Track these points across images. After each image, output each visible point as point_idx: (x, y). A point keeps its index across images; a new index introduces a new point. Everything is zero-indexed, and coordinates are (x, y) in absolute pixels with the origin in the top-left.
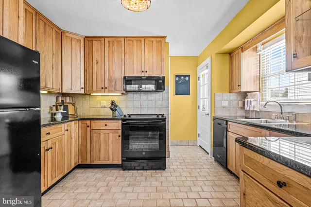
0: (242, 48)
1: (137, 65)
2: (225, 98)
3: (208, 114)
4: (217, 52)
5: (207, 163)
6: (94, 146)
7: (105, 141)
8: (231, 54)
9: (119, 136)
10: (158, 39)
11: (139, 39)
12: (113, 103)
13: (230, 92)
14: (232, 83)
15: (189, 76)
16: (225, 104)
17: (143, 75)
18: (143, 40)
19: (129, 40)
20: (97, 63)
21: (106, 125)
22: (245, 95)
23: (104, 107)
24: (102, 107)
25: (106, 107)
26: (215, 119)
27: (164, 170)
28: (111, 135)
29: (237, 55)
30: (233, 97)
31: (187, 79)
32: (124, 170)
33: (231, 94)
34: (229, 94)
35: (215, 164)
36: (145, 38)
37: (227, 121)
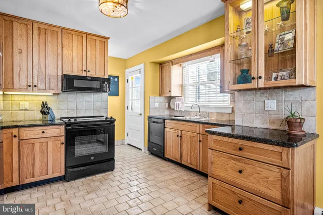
0: (172, 62)
1: (78, 62)
2: (157, 100)
3: (141, 115)
4: (151, 61)
5: (145, 157)
6: (25, 161)
7: (42, 152)
8: (161, 65)
9: (62, 144)
10: (101, 39)
11: (80, 34)
12: (44, 105)
13: (160, 96)
14: (162, 88)
15: (118, 77)
16: (157, 105)
17: (84, 74)
18: (84, 36)
19: (67, 33)
20: (20, 53)
21: (43, 132)
22: (170, 98)
23: (25, 110)
24: (20, 110)
25: (28, 110)
26: (150, 118)
27: (112, 171)
28: (50, 144)
29: (167, 67)
30: (162, 99)
31: (116, 80)
32: (68, 181)
33: (161, 97)
34: (159, 97)
35: (151, 156)
36: (87, 34)
37: (164, 120)
